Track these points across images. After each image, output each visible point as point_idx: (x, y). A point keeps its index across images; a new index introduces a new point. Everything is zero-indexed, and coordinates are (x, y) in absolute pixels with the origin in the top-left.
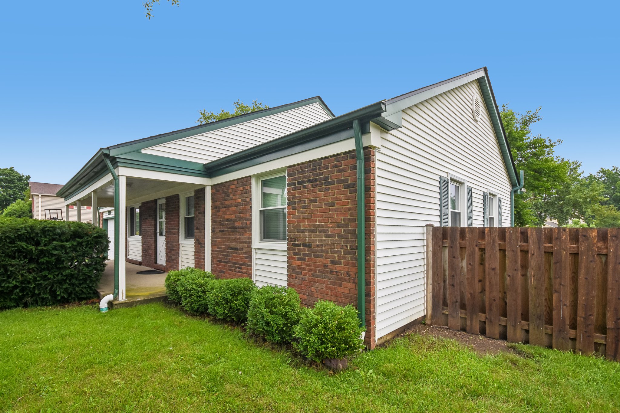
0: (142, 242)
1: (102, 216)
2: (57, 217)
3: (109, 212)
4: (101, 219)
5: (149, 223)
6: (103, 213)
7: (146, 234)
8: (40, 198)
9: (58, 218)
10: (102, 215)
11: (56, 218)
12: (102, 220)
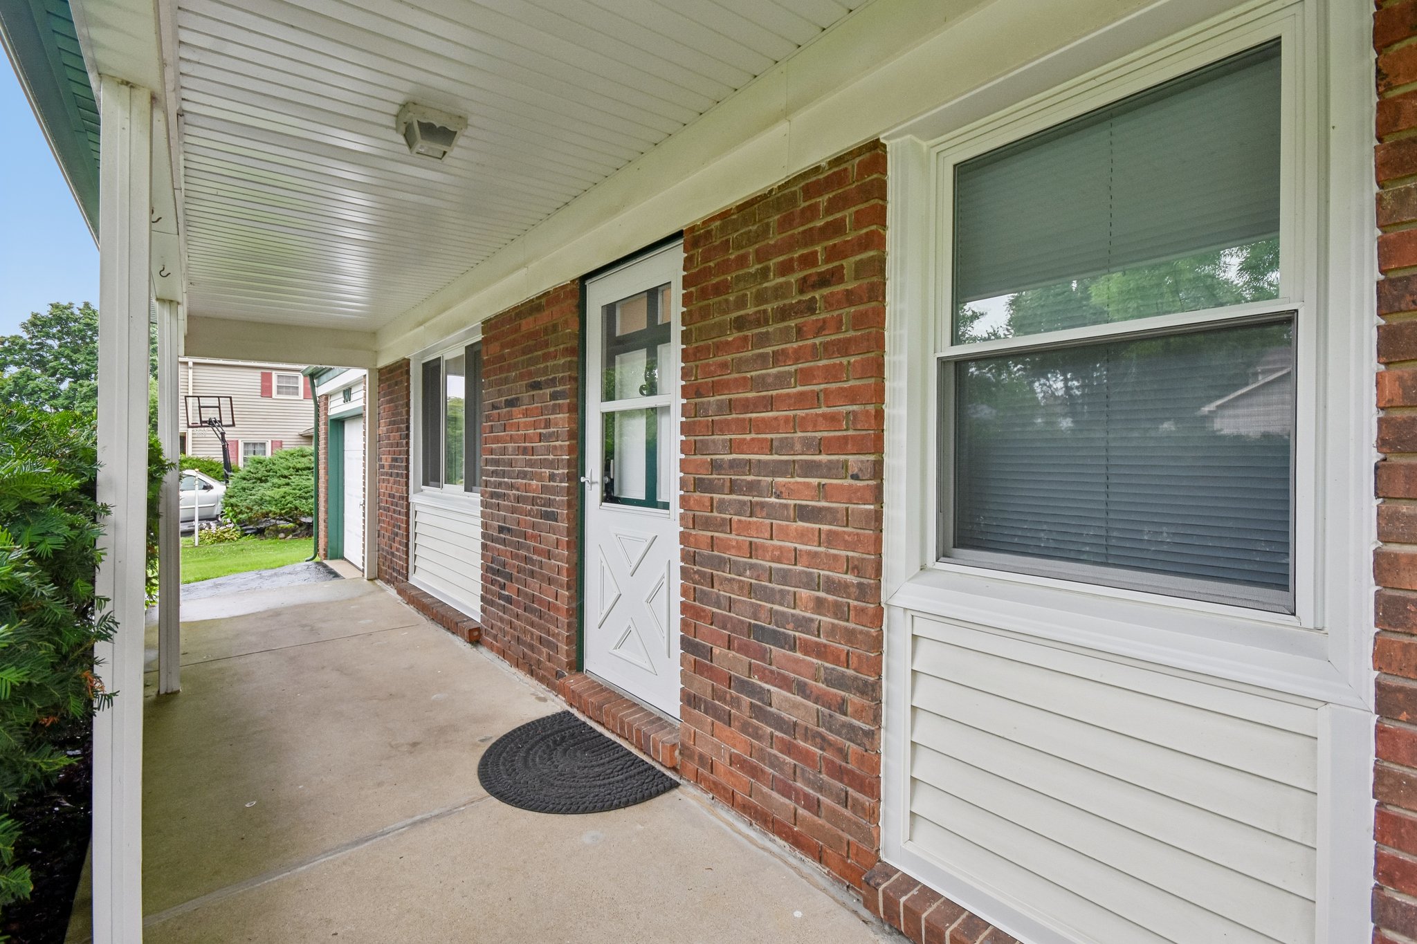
0: (485, 526)
1: (326, 409)
2: (218, 419)
3: (347, 392)
4: (322, 418)
5: (535, 425)
6: (327, 397)
7: (512, 487)
8: (191, 371)
9: (220, 421)
10: (326, 404)
11: (216, 422)
12: (326, 424)
